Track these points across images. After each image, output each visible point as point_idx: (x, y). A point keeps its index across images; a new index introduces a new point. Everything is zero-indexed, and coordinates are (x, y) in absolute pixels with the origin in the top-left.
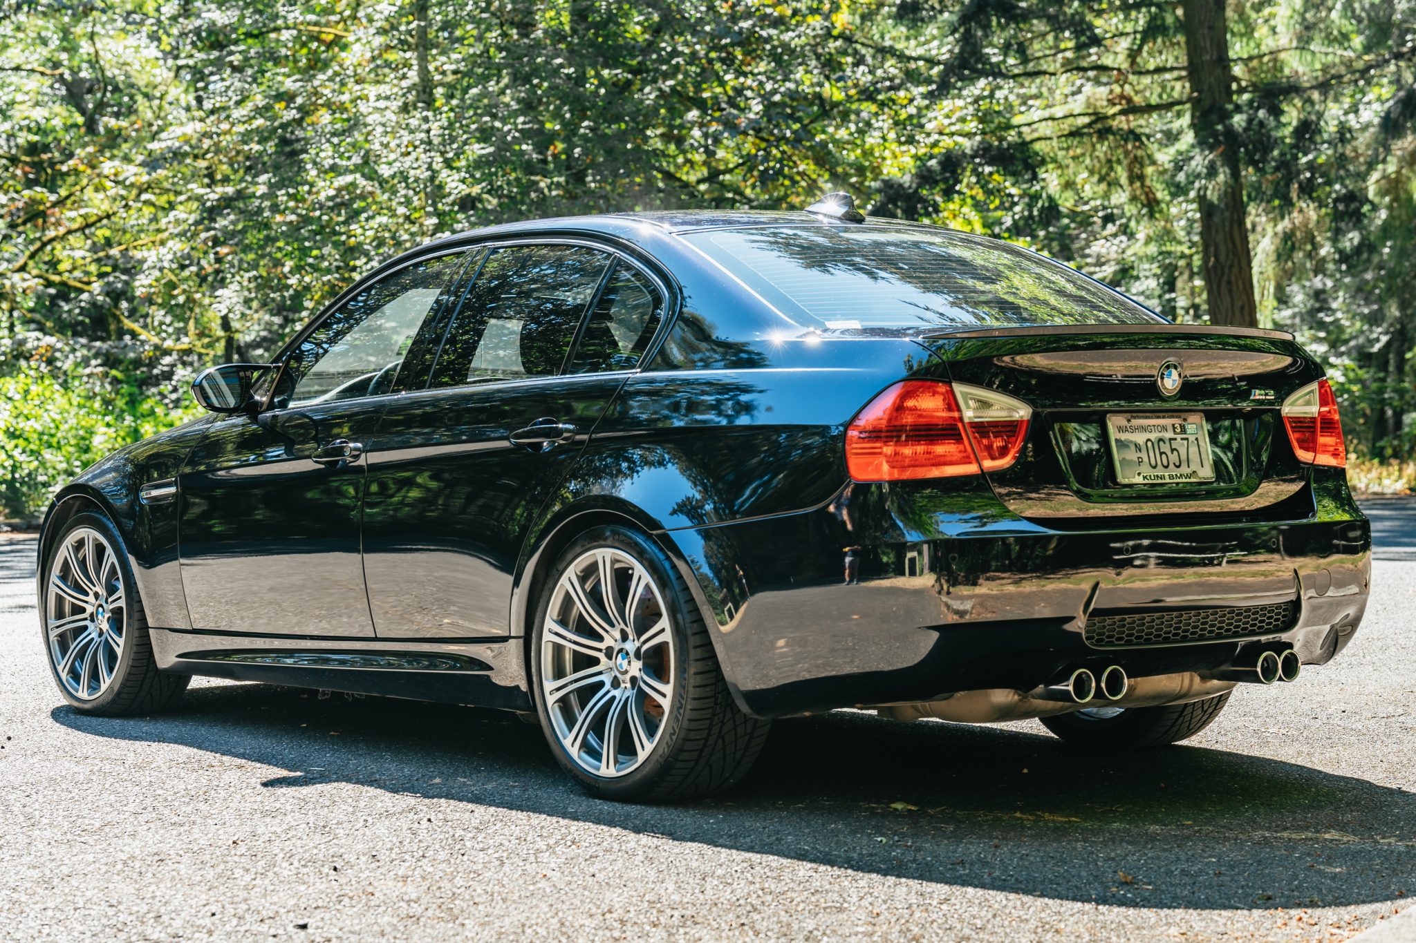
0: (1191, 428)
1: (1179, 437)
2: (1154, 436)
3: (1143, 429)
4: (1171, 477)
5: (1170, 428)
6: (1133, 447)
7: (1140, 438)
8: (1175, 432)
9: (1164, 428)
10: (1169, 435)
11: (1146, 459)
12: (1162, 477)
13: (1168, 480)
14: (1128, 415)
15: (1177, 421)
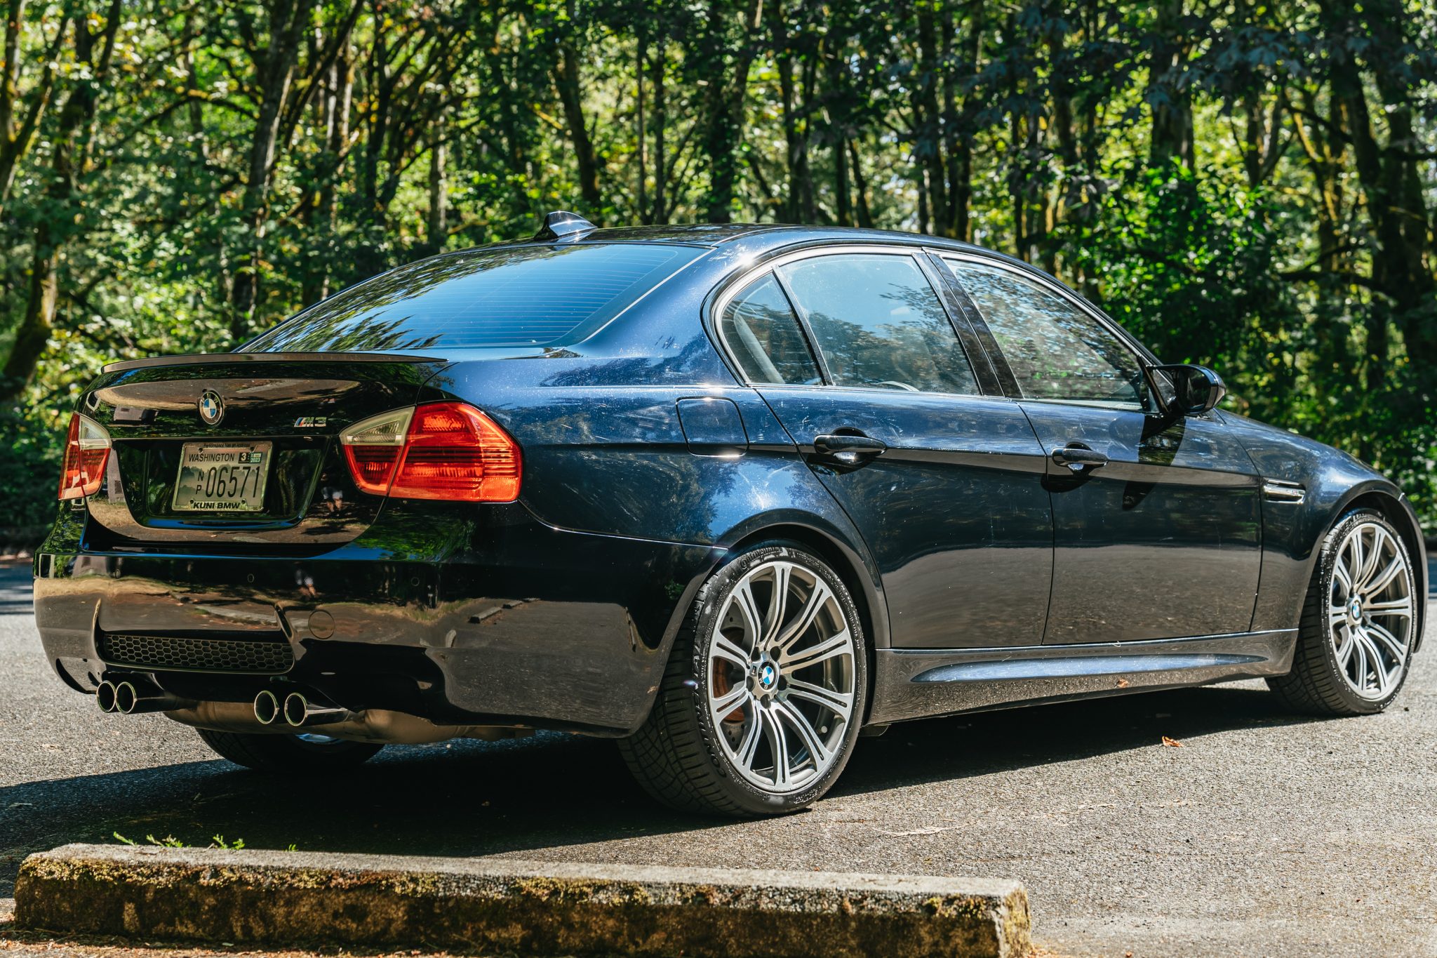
0: (256, 457)
1: (242, 466)
2: (218, 465)
3: (213, 457)
4: (220, 505)
5: (237, 458)
6: (197, 475)
7: (205, 466)
8: (240, 461)
9: (231, 457)
10: (234, 463)
11: (204, 488)
12: (212, 506)
13: (216, 509)
14: (201, 444)
15: (244, 450)
